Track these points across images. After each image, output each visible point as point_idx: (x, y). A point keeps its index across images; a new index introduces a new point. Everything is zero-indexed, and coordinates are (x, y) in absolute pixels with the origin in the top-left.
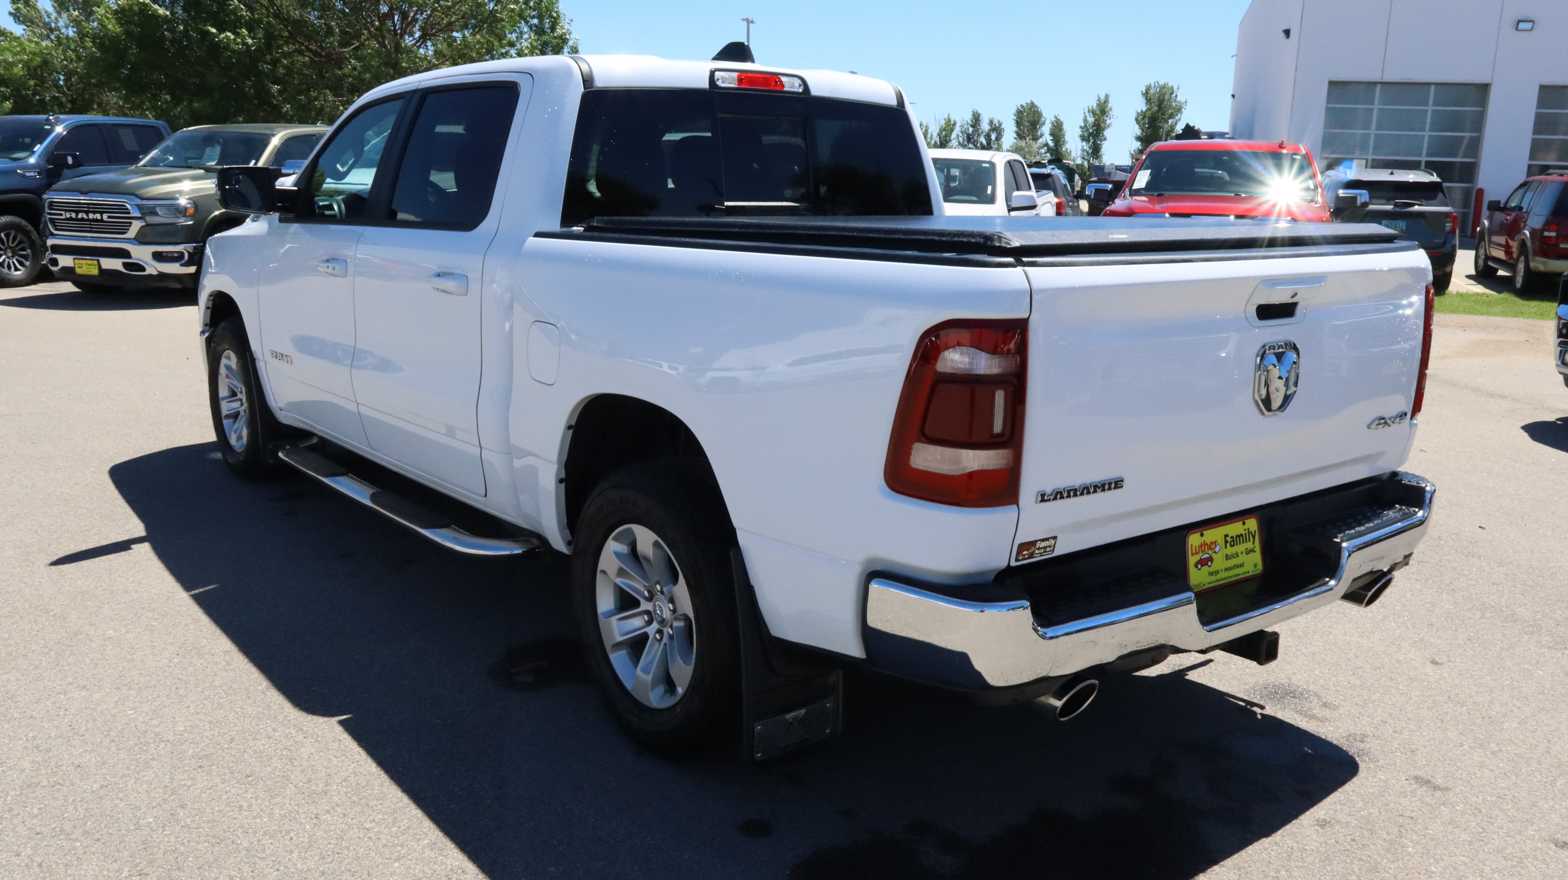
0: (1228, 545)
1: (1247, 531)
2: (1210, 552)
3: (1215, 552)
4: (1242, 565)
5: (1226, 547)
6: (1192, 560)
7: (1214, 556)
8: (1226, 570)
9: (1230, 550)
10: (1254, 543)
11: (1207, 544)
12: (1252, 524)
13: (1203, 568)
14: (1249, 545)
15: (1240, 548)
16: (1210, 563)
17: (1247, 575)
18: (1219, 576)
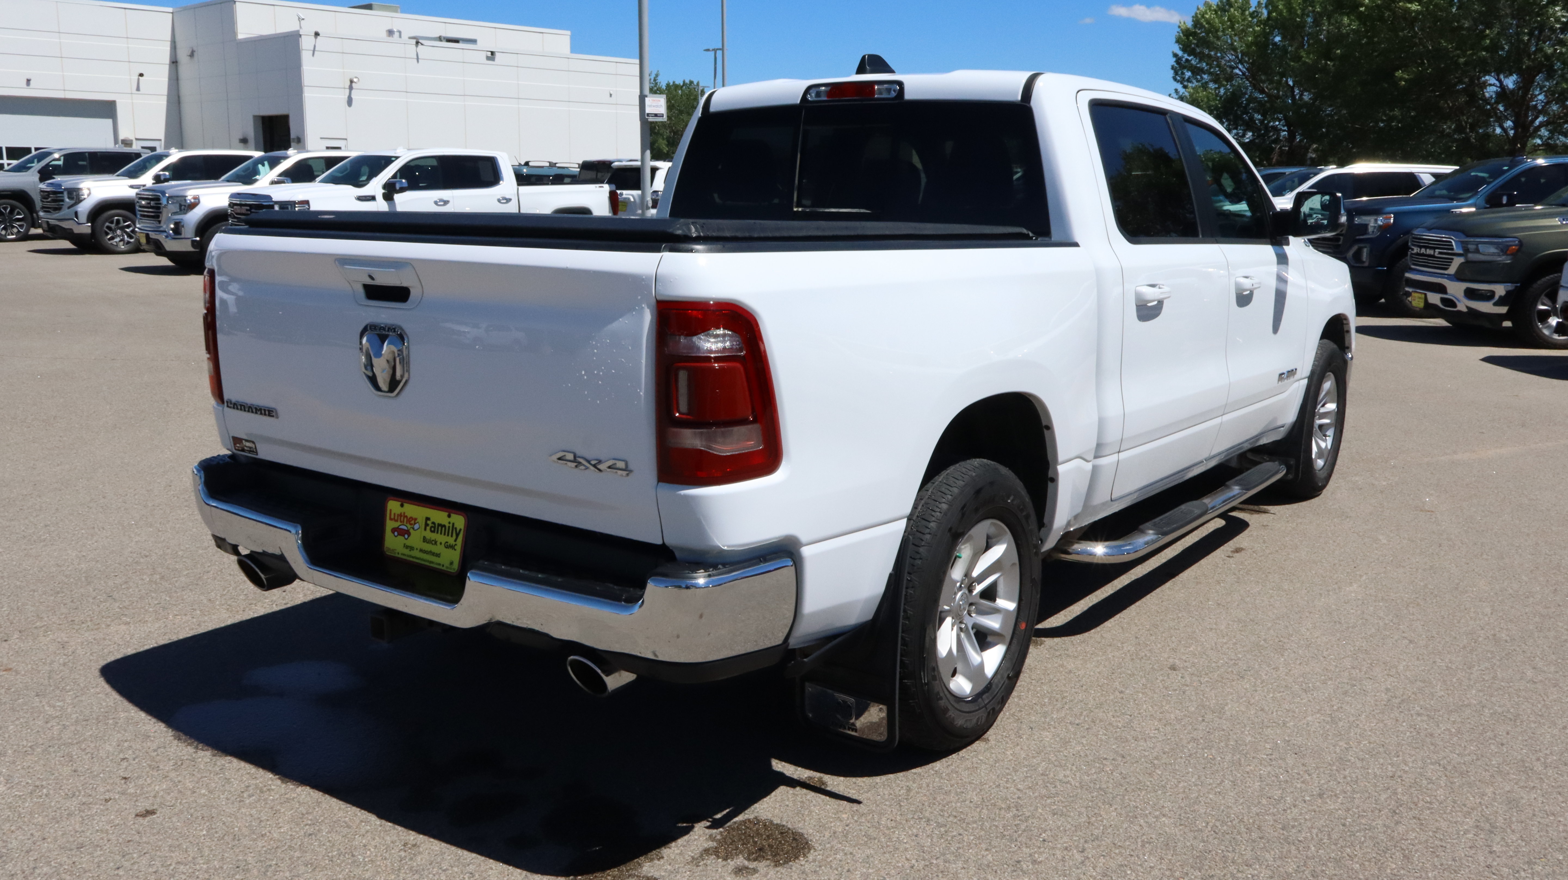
0: (428, 528)
1: (451, 525)
2: (409, 526)
3: (413, 528)
4: (438, 555)
5: (425, 529)
6: (390, 525)
7: (411, 531)
8: (421, 550)
9: (429, 535)
10: (455, 541)
11: (406, 517)
12: (459, 521)
13: (399, 537)
14: (451, 540)
15: (441, 538)
16: (406, 536)
17: (441, 567)
18: (413, 553)
